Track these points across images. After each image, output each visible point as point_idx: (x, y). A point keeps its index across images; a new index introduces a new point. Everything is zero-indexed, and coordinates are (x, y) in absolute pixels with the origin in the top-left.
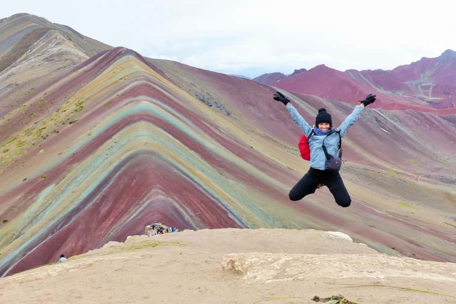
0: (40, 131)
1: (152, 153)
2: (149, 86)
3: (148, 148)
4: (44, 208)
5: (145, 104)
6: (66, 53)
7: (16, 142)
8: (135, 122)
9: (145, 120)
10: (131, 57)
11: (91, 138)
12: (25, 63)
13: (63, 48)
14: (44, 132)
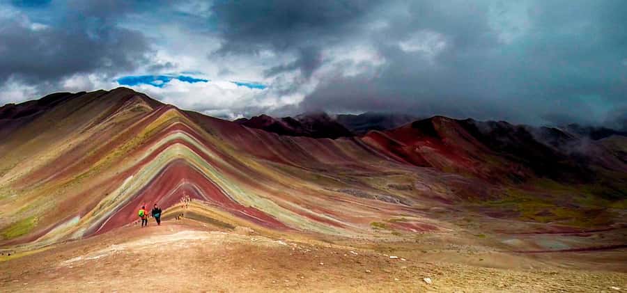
0: (126, 147)
1: (182, 159)
2: (181, 125)
3: (180, 157)
4: (127, 188)
5: (179, 134)
6: (142, 107)
7: (113, 154)
8: (174, 143)
9: (180, 143)
10: (174, 110)
11: (151, 152)
12: (120, 113)
13: (141, 105)
14: (128, 149)
